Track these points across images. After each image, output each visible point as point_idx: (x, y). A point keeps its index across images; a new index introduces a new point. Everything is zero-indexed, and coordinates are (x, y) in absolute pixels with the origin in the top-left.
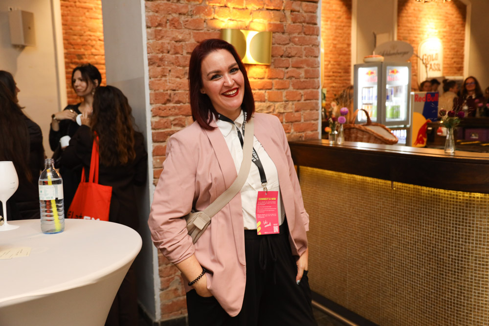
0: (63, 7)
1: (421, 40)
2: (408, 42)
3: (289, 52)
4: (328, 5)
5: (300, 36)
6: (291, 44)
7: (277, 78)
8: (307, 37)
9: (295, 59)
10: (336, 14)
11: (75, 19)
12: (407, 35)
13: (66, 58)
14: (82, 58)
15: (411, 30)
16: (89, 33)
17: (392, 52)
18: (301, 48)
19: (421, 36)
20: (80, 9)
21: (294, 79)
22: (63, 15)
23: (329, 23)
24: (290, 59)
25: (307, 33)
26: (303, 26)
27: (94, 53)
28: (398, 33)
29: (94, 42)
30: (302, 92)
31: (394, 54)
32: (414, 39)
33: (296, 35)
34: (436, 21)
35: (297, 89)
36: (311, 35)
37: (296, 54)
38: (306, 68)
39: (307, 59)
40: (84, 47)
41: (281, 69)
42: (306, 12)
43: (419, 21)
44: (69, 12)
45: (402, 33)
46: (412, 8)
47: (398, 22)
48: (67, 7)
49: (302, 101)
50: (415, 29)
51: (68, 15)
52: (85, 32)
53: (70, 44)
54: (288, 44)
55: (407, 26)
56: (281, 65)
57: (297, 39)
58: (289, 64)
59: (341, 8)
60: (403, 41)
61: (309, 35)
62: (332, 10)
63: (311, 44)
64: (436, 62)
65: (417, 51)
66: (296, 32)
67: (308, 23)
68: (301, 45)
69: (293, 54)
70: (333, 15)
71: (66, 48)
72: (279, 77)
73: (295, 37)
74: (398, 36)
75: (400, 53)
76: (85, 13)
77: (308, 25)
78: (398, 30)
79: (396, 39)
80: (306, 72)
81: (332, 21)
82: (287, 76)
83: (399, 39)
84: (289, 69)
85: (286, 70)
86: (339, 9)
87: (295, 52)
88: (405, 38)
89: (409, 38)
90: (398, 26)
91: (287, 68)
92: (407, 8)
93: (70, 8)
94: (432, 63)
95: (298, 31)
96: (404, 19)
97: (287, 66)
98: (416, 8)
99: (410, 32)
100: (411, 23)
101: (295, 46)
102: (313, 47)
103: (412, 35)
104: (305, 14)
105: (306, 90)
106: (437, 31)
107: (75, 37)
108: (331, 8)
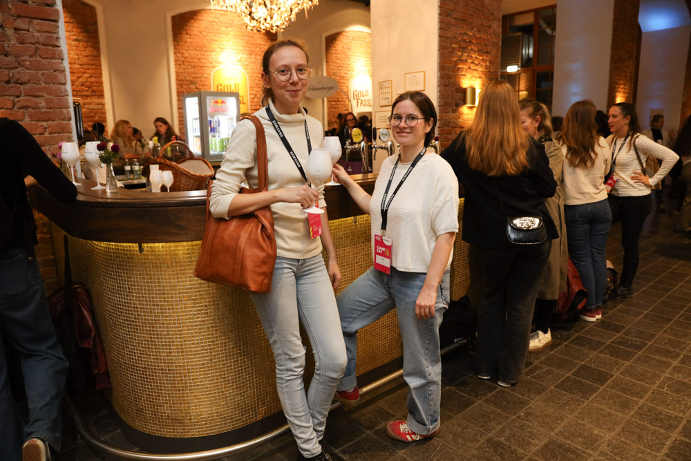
1: (352, 77)
2: (338, 78)
3: (18, 77)
4: (252, 39)
5: (31, 59)
6: (20, 69)
7: (3, 108)
8: (45, 61)
9: (28, 86)
10: (260, 49)
12: (337, 71)
15: (341, 66)
17: (318, 87)
18: (37, 73)
19: (351, 72)
21: (30, 110)
23: (253, 56)
24: (22, 87)
25: (43, 56)
26: (37, 48)
28: (327, 69)
30: (44, 124)
31: (320, 89)
32: (344, 75)
33: (27, 58)
34: (366, 59)
35: (38, 121)
36: (50, 59)
37: (29, 80)
38: (47, 96)
39: (48, 86)
41: (7, 97)
42: (38, 31)
43: (349, 58)
45: (332, 69)
46: (341, 46)
47: (327, 58)
49: (47, 134)
50: (345, 66)
54: (17, 68)
55: (336, 63)
56: (7, 93)
57: (28, 63)
58: (21, 92)
59: (266, 42)
60: (333, 77)
61: (45, 58)
62: (256, 44)
63: (51, 68)
64: (367, 98)
65: (347, 87)
66: (27, 55)
67: (43, 45)
68: (35, 70)
69: (24, 79)
70: (258, 49)
72: (5, 107)
73: (25, 60)
74: (327, 72)
75: (326, 88)
77: (43, 47)
78: (327, 65)
79: (325, 74)
80: (47, 101)
81: (256, 55)
82: (18, 105)
83: (328, 75)
84: (21, 98)
85: (17, 99)
86: (263, 43)
87: (28, 78)
88: (335, 74)
89: (339, 74)
90: (327, 62)
91: (18, 97)
92: (335, 45)
94: (363, 98)
95: (29, 53)
96: (333, 57)
97: (17, 94)
98: (345, 46)
99: (340, 68)
100: (340, 60)
101: (27, 71)
102: (56, 73)
103: (341, 71)
104: (37, 34)
105: (50, 122)
106: (367, 68)
108: (254, 42)
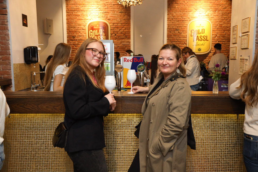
0: (67, 16)
11: (72, 20)
13: (68, 38)
14: (75, 38)
16: (78, 26)
20: (75, 16)
22: (67, 19)
27: (80, 35)
29: (80, 30)
40: (76, 33)
44: (70, 18)
48: (69, 15)
51: (69, 19)
52: (76, 26)
53: (70, 31)
71: (68, 33)
76: (76, 18)
93: (70, 16)
105: (3, 56)
107: (72, 29)
